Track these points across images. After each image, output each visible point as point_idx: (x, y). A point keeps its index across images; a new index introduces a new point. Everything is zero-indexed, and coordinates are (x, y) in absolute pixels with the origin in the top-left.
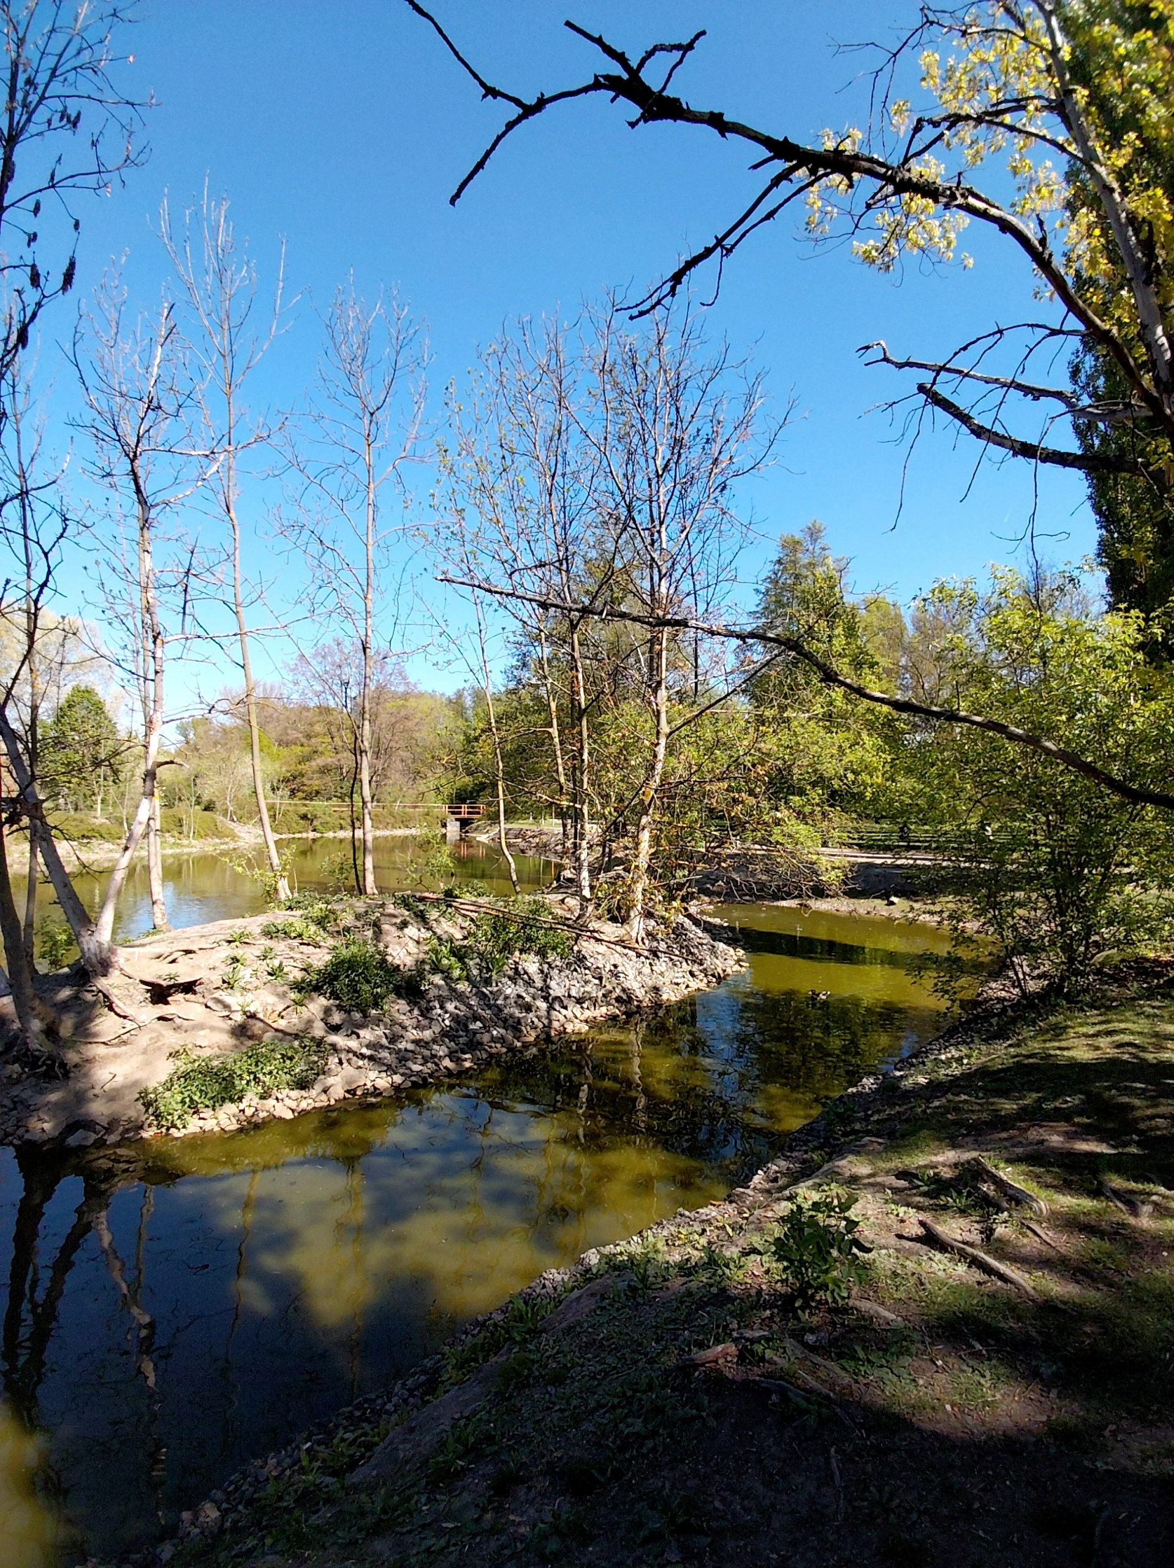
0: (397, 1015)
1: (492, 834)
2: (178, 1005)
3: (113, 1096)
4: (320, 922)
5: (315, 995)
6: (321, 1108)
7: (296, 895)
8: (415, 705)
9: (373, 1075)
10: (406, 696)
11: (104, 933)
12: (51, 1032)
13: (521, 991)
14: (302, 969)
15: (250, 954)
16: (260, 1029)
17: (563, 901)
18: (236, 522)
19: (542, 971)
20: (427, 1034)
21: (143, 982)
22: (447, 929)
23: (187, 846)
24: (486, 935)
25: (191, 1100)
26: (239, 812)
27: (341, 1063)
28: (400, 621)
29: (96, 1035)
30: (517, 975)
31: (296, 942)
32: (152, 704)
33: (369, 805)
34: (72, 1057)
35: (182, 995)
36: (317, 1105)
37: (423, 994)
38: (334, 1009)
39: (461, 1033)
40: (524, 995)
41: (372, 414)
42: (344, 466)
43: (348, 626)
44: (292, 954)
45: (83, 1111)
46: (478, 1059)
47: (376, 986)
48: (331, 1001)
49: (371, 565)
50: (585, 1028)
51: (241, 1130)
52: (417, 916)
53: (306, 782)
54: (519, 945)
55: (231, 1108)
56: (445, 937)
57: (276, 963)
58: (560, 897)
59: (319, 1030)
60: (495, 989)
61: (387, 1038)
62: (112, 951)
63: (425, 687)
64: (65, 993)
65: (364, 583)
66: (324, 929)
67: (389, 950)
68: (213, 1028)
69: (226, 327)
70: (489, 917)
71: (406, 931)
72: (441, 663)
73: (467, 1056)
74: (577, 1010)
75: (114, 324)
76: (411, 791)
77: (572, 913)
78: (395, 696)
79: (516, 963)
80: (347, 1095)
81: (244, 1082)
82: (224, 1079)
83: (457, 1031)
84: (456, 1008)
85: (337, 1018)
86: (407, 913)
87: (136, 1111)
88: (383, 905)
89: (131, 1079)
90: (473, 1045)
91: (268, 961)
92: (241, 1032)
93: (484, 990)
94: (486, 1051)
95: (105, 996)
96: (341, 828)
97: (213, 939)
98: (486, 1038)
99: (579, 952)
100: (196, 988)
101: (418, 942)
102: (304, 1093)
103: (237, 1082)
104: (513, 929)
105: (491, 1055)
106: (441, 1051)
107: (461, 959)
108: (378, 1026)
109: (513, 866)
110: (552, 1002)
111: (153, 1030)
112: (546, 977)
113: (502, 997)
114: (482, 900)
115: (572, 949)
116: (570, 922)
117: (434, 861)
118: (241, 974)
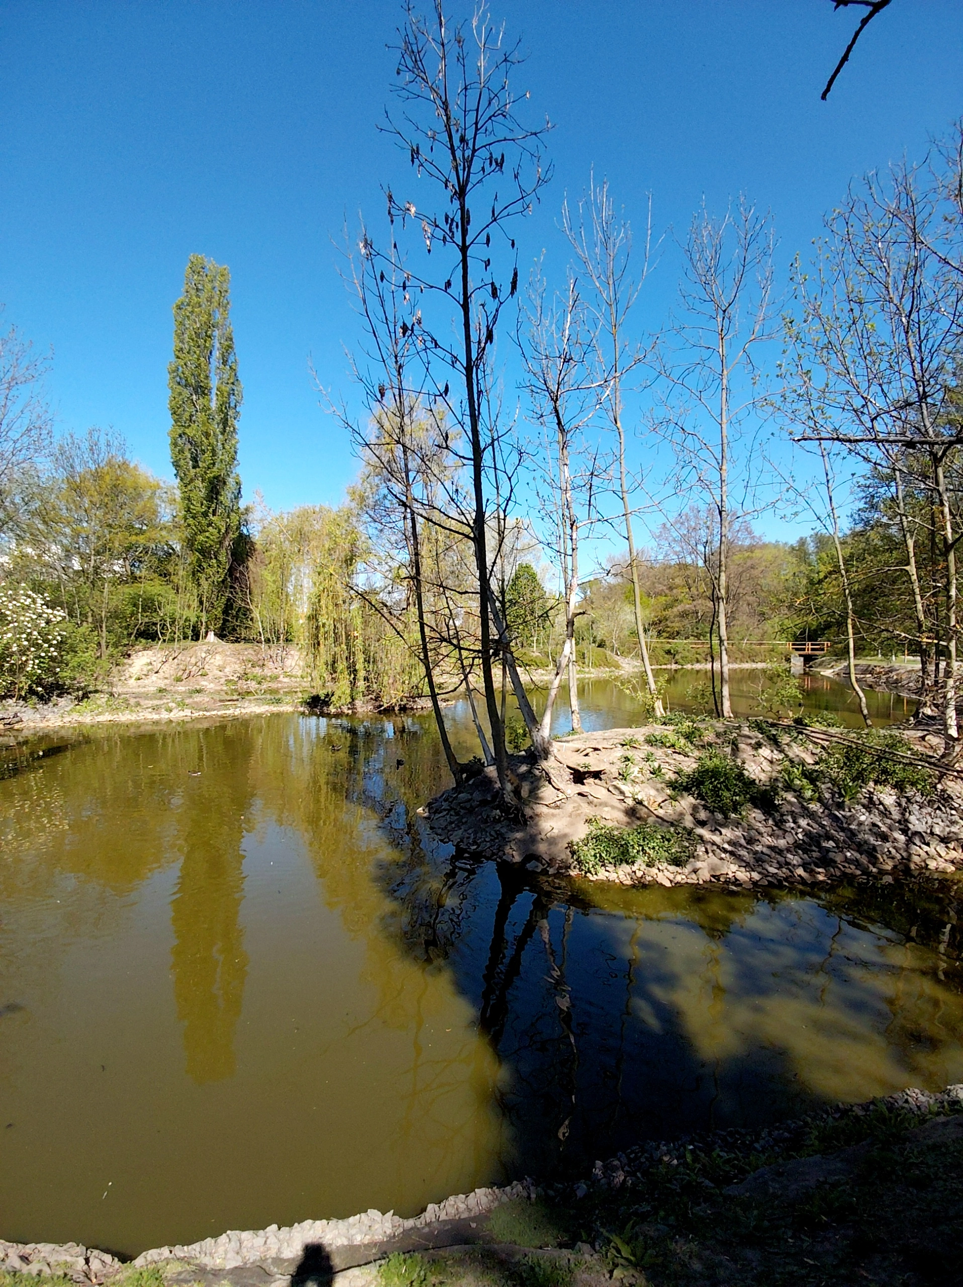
0: (753, 821)
1: (837, 669)
2: (590, 786)
3: (552, 841)
4: (688, 737)
5: (685, 794)
6: (693, 884)
7: (669, 713)
8: (760, 555)
9: (734, 867)
10: (751, 549)
11: (545, 732)
12: (517, 792)
13: (877, 820)
14: (675, 772)
15: (636, 756)
16: (645, 813)
17: (923, 738)
18: (621, 430)
19: (899, 805)
20: (782, 843)
21: (568, 767)
22: (798, 753)
23: (588, 673)
24: (838, 762)
25: (600, 856)
26: (622, 648)
27: (707, 852)
28: (752, 482)
29: (541, 799)
30: (871, 804)
31: (670, 751)
32: (570, 572)
33: (725, 643)
34: (528, 812)
35: (592, 780)
36: (689, 881)
37: (777, 808)
38: (701, 808)
39: (814, 848)
40: (880, 824)
41: (724, 311)
42: (702, 363)
43: (706, 495)
44: (667, 759)
45: (534, 848)
46: (832, 875)
47: (735, 794)
48: (698, 801)
49: (725, 441)
50: (951, 868)
51: (633, 886)
52: (770, 739)
53: (669, 624)
54: (873, 776)
55: (626, 868)
56: (796, 760)
57: (656, 765)
58: (920, 734)
59: (688, 822)
60: (849, 814)
61: (745, 839)
62: (549, 743)
63: (769, 539)
64: (524, 768)
65: (719, 457)
66: (692, 743)
67: (746, 766)
68: (613, 807)
69: (611, 282)
70: (842, 746)
71: (760, 751)
72: (789, 515)
73: (820, 870)
74: (941, 849)
75: (539, 309)
76: (757, 631)
77: (935, 751)
78: (741, 549)
79: (871, 793)
80: (713, 880)
81: (635, 851)
82: (622, 846)
83: (810, 846)
84: (808, 824)
85: (703, 815)
86: (761, 736)
87: (565, 855)
88: (739, 727)
89: (562, 832)
90: (826, 861)
91: (650, 762)
92: (631, 813)
93: (837, 813)
94: (840, 869)
95: (547, 773)
96: (698, 661)
97: (611, 742)
98: (839, 858)
99: (943, 791)
100: (602, 776)
101: (771, 762)
102: (679, 869)
103: (630, 850)
104: (867, 760)
105: (844, 874)
106: (794, 859)
107: (813, 781)
108: (737, 827)
109: (864, 700)
110: (911, 836)
111: (575, 802)
112: (904, 811)
113: (855, 823)
114: (832, 730)
115: (935, 787)
116: (933, 760)
117: (783, 692)
118: (632, 770)
